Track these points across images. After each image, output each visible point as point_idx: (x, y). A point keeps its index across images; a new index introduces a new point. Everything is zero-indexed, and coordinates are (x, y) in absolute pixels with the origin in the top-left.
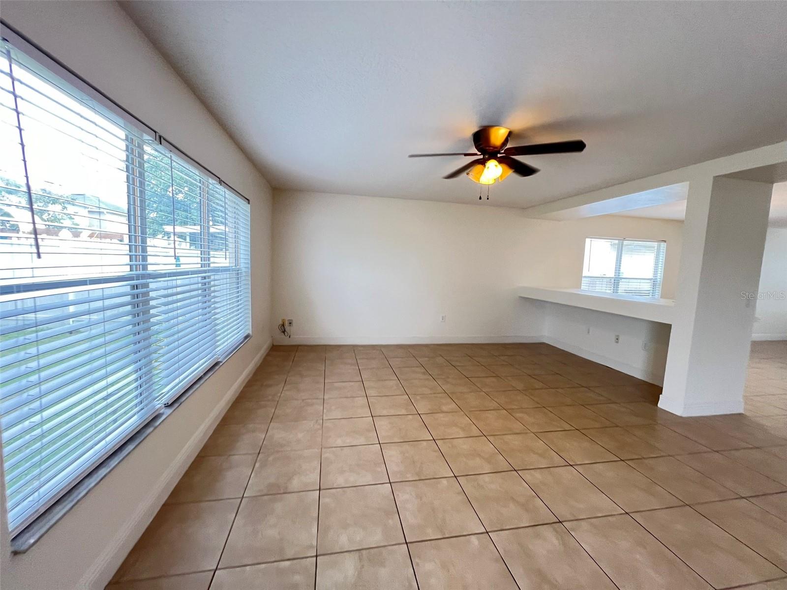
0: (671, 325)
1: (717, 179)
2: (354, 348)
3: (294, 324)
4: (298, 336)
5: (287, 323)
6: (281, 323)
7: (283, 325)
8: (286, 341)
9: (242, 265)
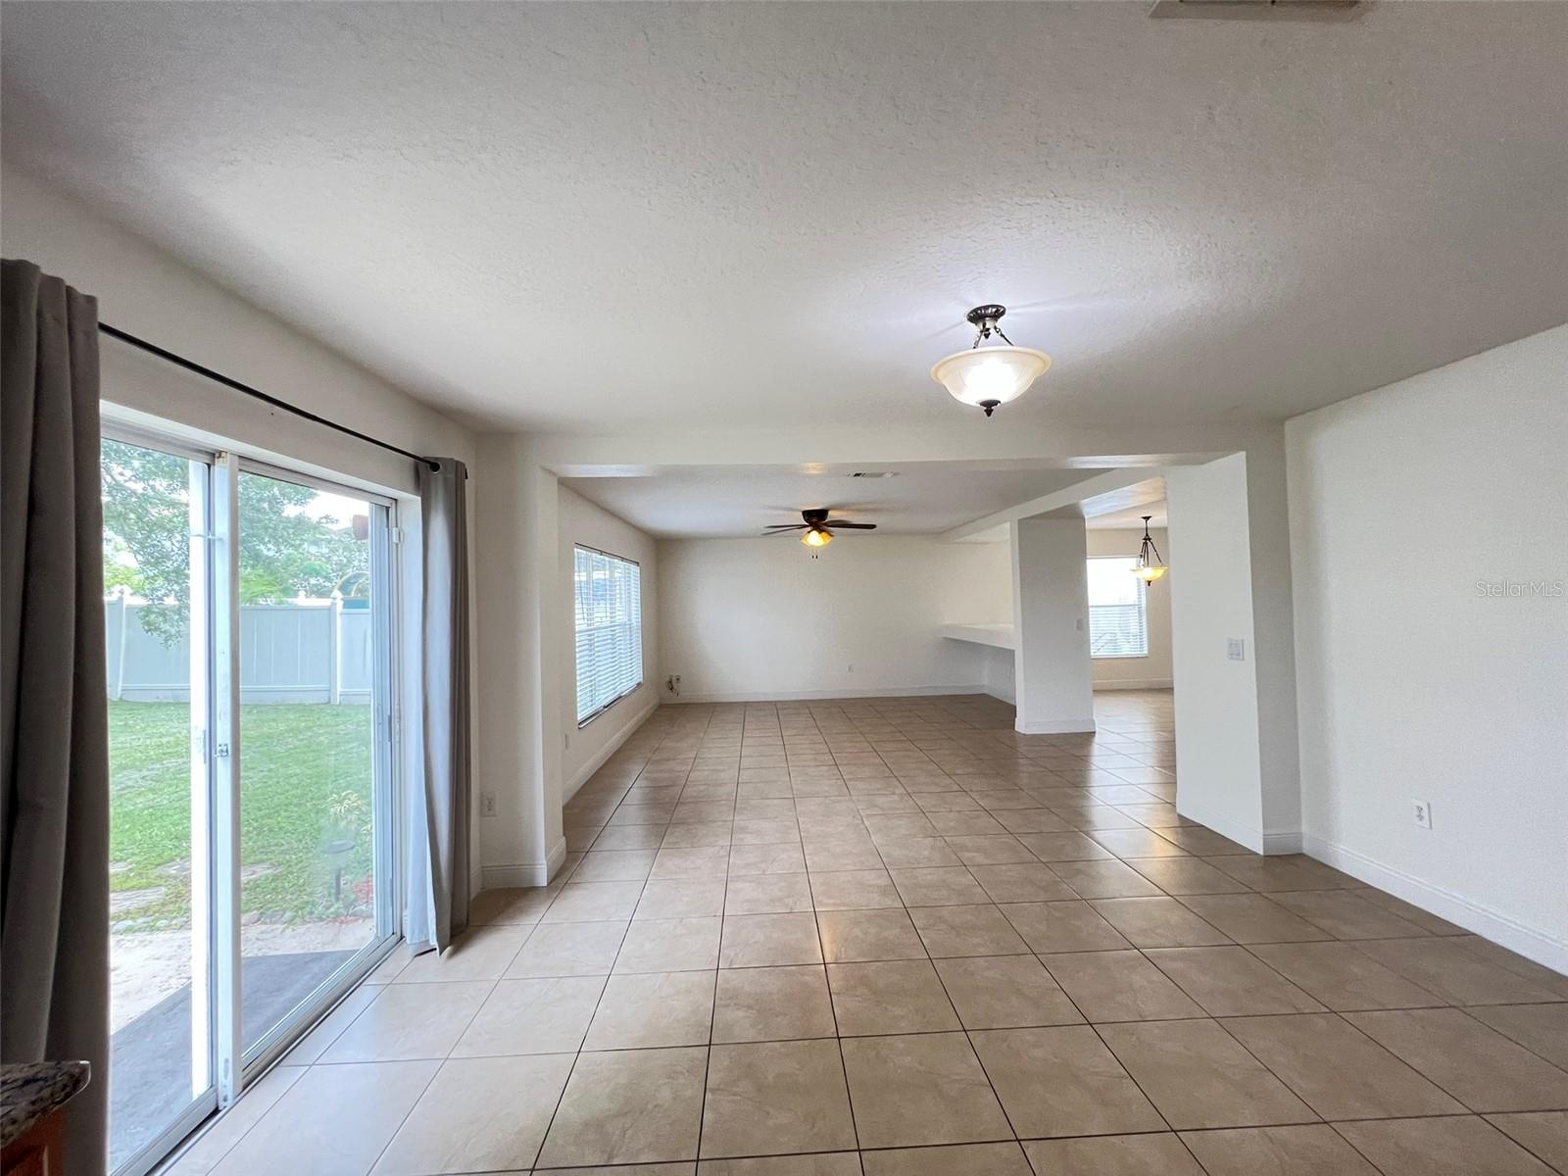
0: (1013, 651)
1: (1020, 521)
2: (746, 704)
3: (681, 679)
4: (686, 694)
5: (674, 679)
6: (668, 679)
7: (671, 682)
8: (674, 699)
9: (633, 621)
